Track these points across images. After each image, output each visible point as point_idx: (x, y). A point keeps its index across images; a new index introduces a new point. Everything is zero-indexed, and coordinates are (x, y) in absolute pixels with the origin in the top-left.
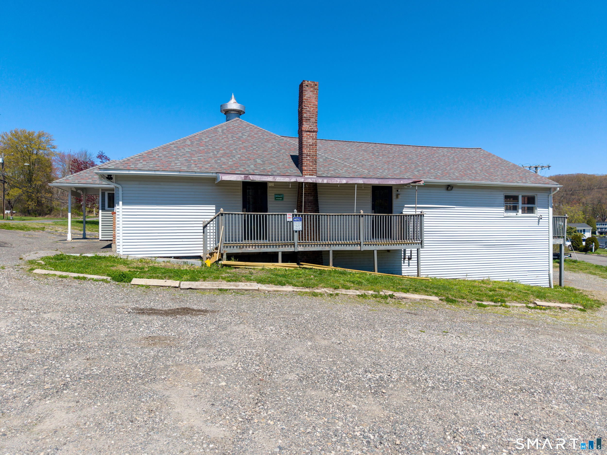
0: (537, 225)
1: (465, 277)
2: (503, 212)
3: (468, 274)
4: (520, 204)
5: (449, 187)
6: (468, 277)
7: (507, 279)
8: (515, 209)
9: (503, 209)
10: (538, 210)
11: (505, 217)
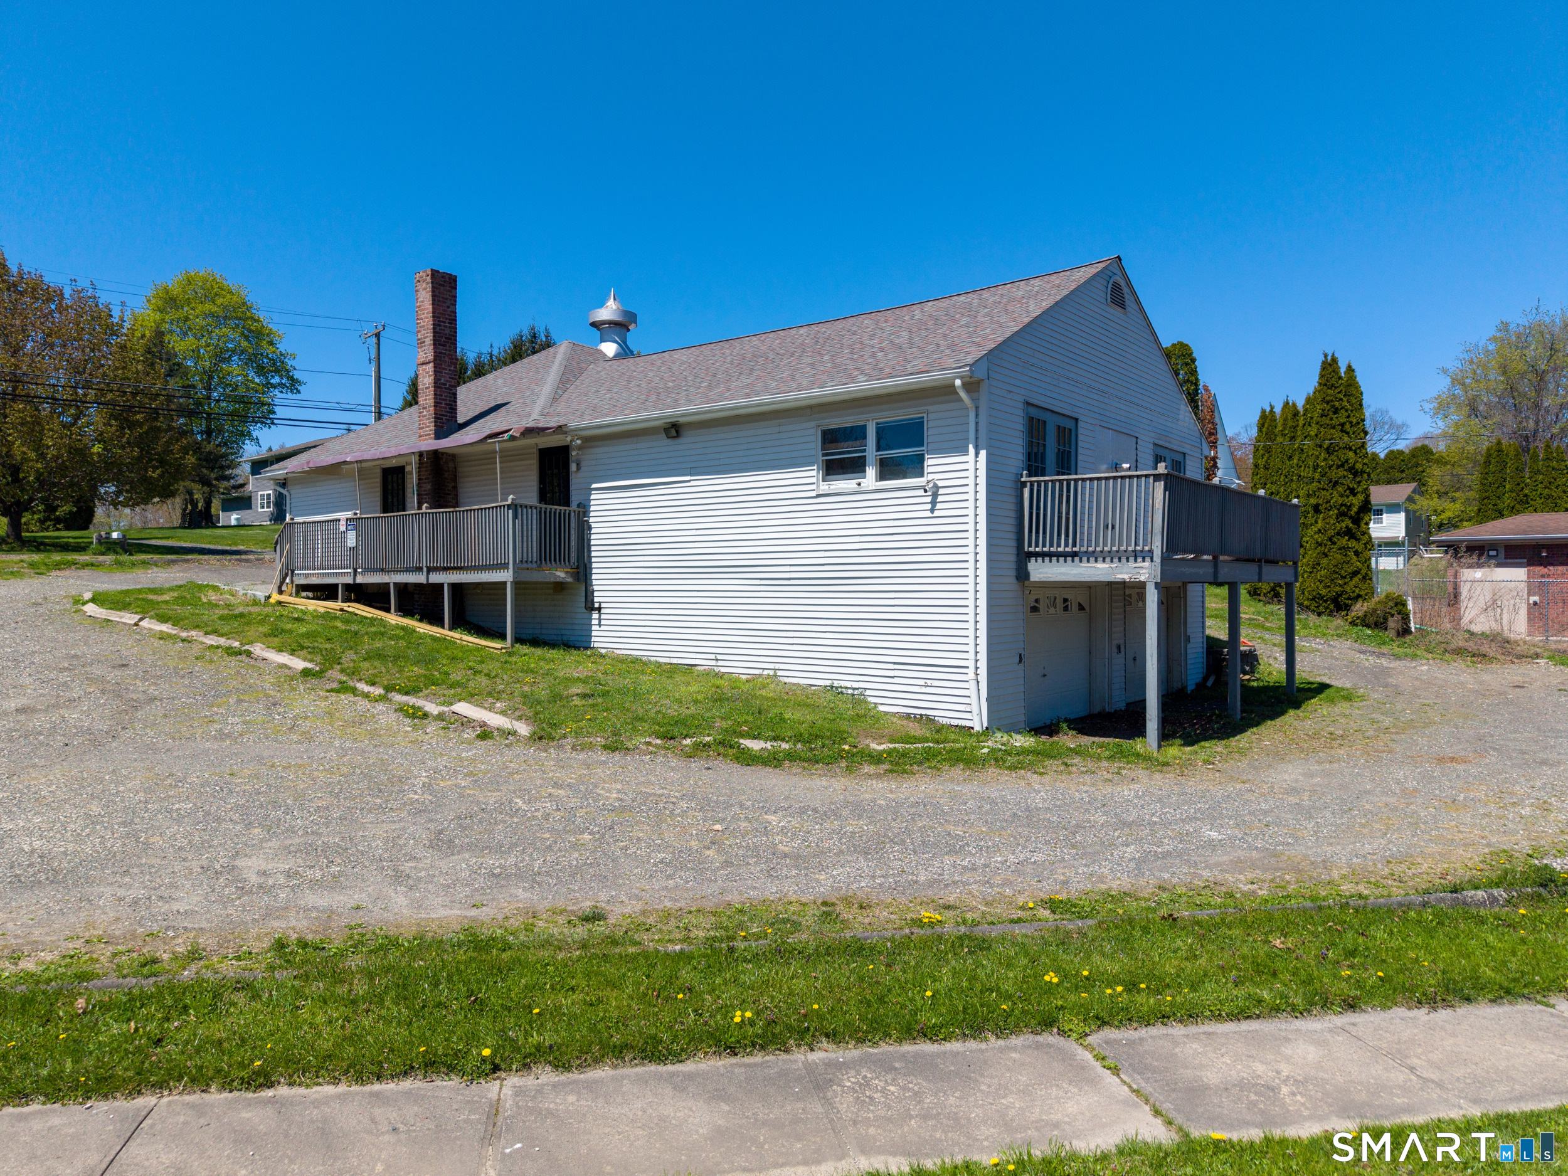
0: (928, 514)
1: (713, 663)
2: (814, 480)
3: (719, 657)
4: (871, 451)
5: (674, 429)
6: (720, 663)
7: (828, 683)
8: (855, 467)
9: (814, 473)
10: (930, 462)
11: (818, 496)
